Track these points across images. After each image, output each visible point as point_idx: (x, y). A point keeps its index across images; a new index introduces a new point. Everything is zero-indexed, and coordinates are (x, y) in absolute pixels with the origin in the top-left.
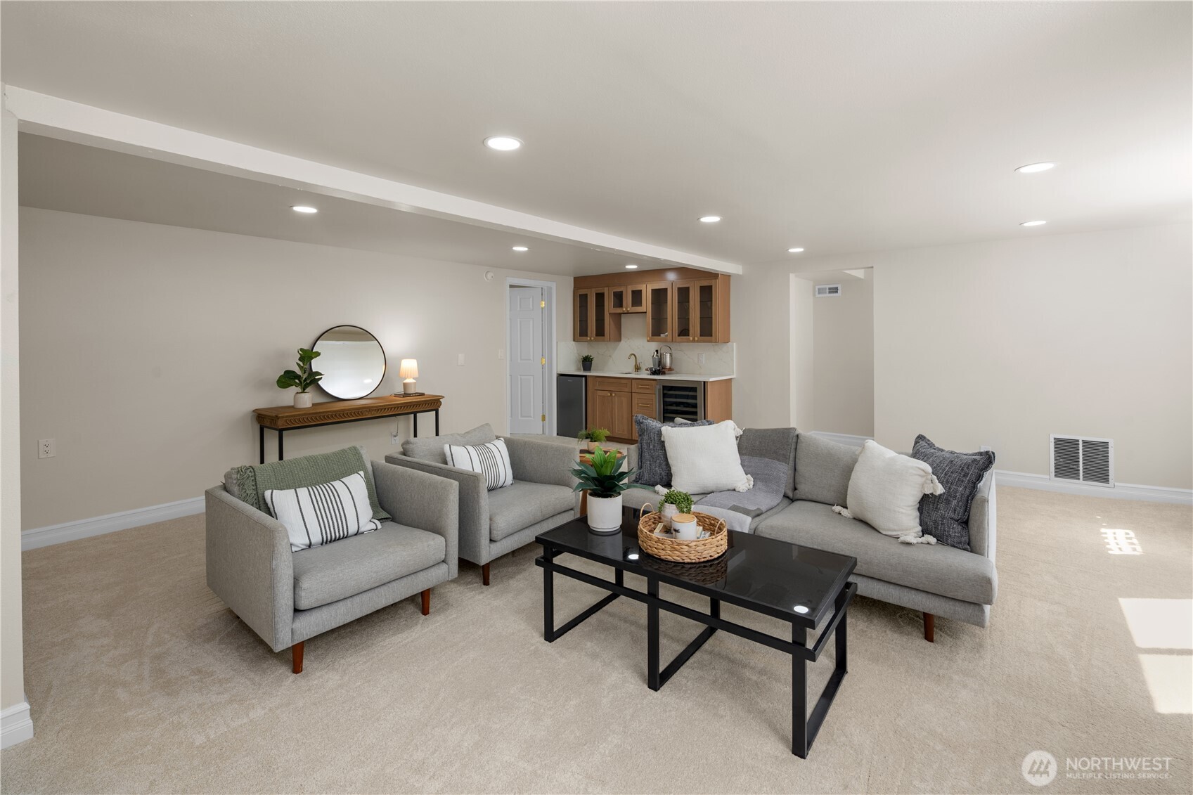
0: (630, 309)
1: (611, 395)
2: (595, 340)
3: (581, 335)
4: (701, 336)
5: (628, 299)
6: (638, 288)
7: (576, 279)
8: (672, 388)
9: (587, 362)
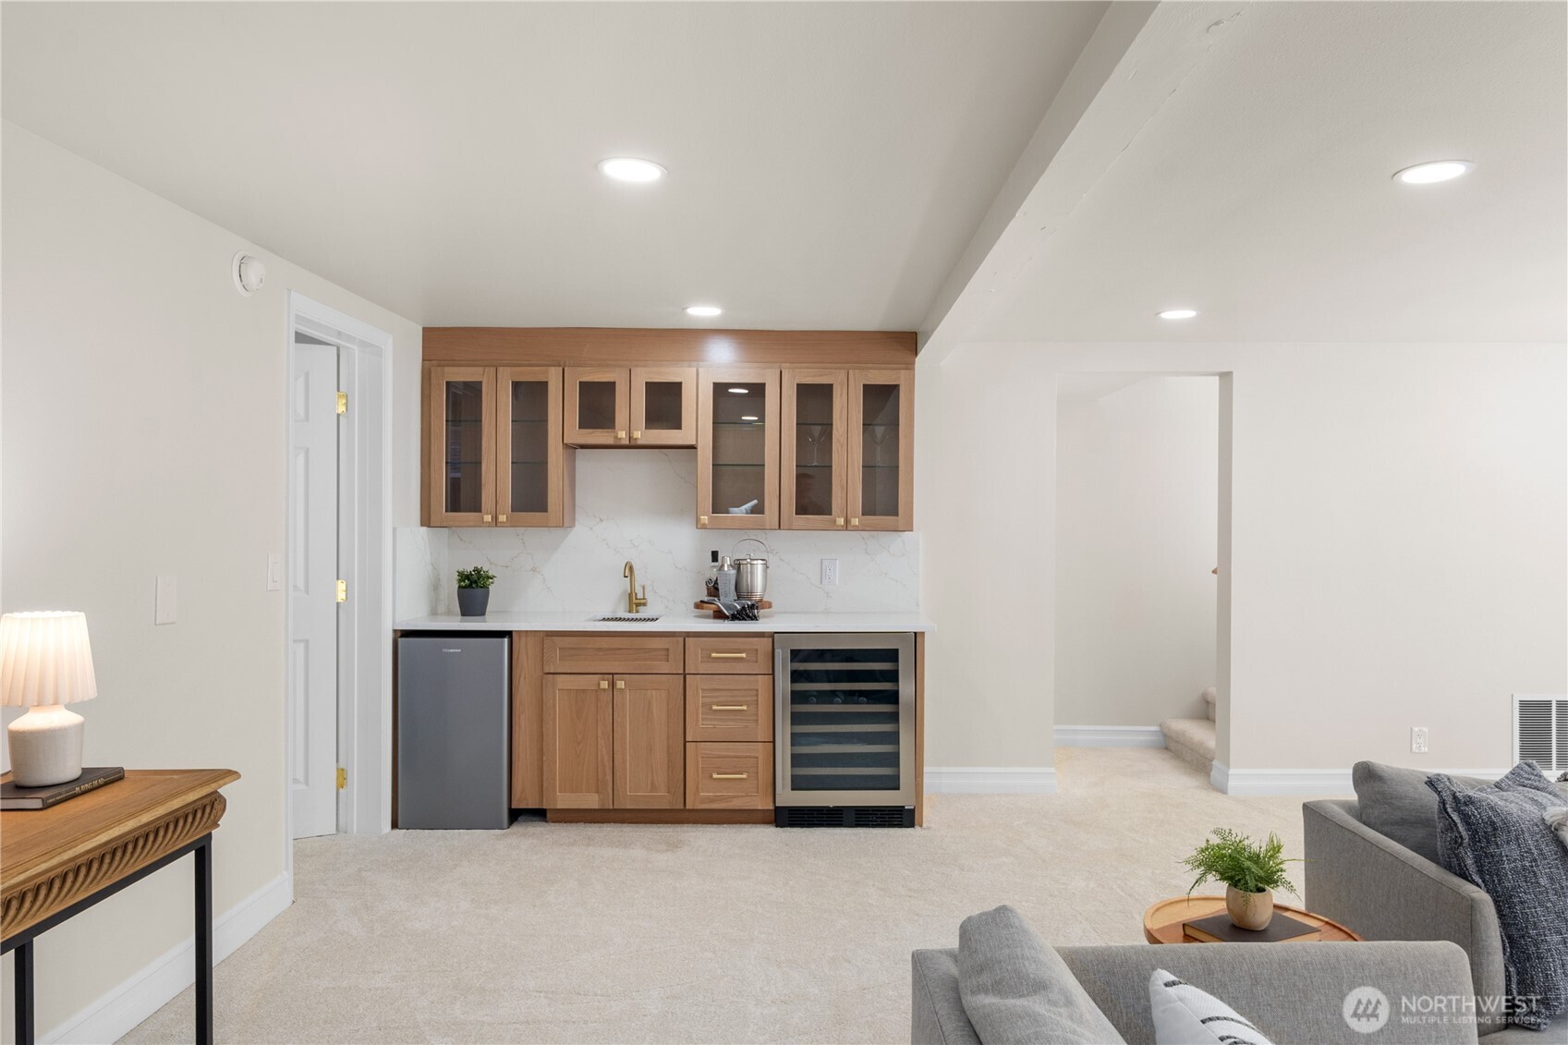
0: (640, 435)
1: (613, 685)
2: (512, 524)
3: (455, 504)
4: (863, 515)
5: (631, 409)
6: (667, 375)
7: (428, 332)
8: (821, 655)
9: (473, 588)
